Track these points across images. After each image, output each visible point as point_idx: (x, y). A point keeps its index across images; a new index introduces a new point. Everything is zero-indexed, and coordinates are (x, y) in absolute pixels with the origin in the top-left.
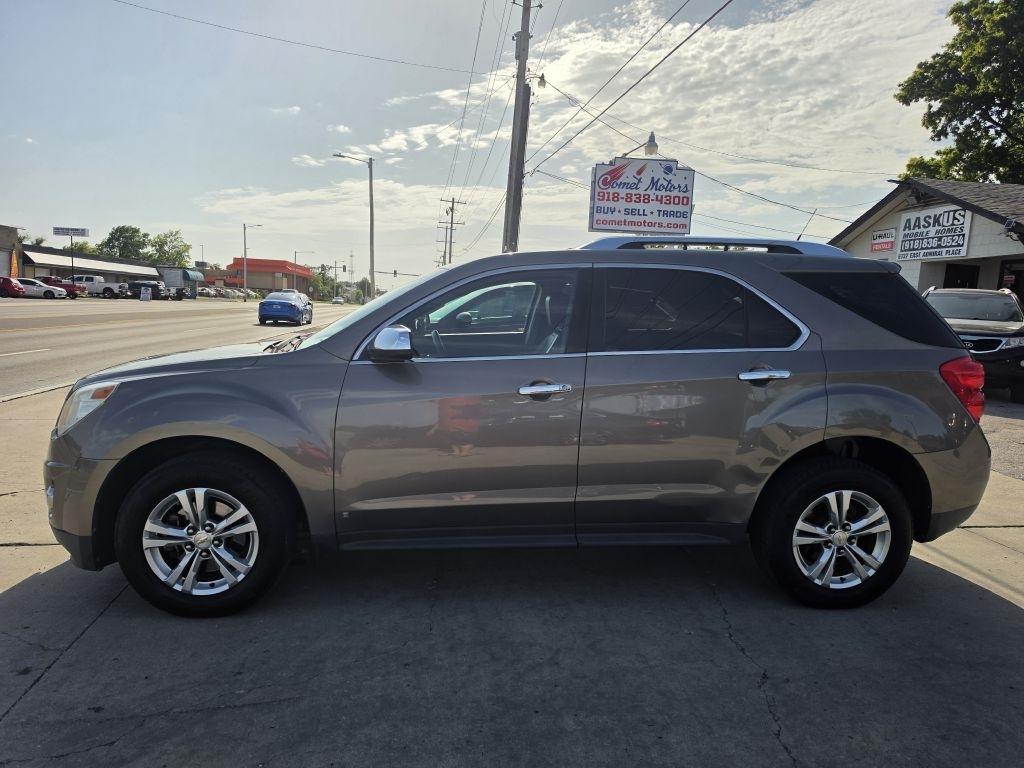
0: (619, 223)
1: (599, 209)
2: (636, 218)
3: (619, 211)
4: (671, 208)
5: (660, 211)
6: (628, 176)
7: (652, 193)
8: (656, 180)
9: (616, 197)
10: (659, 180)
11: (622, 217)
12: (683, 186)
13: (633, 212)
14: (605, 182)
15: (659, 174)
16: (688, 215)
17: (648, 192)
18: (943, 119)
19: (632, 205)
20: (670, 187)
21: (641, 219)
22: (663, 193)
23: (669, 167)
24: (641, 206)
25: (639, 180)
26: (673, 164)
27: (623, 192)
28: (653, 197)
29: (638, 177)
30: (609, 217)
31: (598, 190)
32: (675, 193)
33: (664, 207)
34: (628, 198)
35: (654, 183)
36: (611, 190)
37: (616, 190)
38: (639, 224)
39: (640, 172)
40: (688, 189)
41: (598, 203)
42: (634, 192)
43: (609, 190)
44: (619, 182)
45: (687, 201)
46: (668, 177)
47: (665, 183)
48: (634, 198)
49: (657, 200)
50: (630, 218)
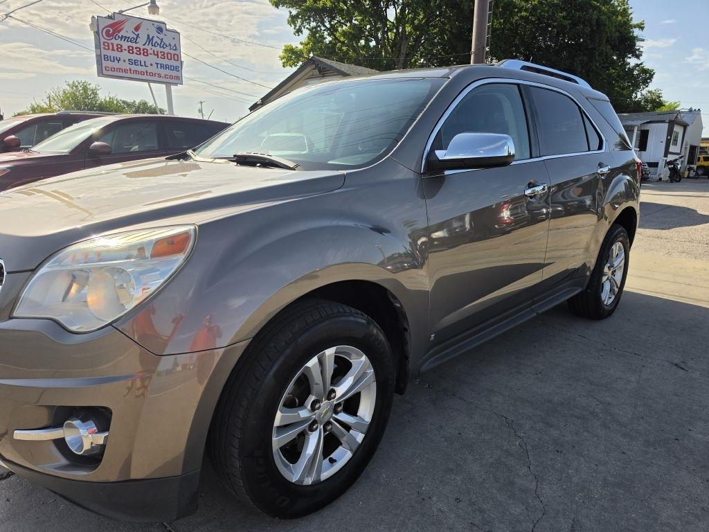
0: (126, 71)
1: (107, 58)
2: (139, 68)
3: (124, 61)
4: (165, 62)
5: (157, 64)
6: (127, 31)
7: (149, 47)
8: (151, 37)
9: (120, 48)
10: (153, 37)
11: (126, 66)
12: (173, 45)
13: (135, 62)
14: (108, 34)
15: (153, 33)
16: (180, 69)
17: (146, 47)
18: (299, 20)
19: (134, 57)
20: (163, 45)
21: (143, 69)
22: (158, 49)
23: (160, 28)
24: (141, 58)
25: (138, 36)
26: (162, 25)
27: (125, 45)
28: (150, 51)
29: (136, 33)
30: (116, 65)
31: (102, 40)
32: (167, 50)
33: (160, 61)
34: (130, 50)
35: (150, 39)
36: (115, 42)
37: (118, 41)
38: (142, 73)
39: (137, 28)
40: (176, 47)
41: (104, 52)
42: (134, 45)
43: (111, 41)
44: (120, 35)
45: (177, 57)
46: (161, 36)
47: (159, 42)
48: (135, 51)
49: (154, 54)
50: (134, 67)
